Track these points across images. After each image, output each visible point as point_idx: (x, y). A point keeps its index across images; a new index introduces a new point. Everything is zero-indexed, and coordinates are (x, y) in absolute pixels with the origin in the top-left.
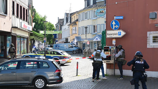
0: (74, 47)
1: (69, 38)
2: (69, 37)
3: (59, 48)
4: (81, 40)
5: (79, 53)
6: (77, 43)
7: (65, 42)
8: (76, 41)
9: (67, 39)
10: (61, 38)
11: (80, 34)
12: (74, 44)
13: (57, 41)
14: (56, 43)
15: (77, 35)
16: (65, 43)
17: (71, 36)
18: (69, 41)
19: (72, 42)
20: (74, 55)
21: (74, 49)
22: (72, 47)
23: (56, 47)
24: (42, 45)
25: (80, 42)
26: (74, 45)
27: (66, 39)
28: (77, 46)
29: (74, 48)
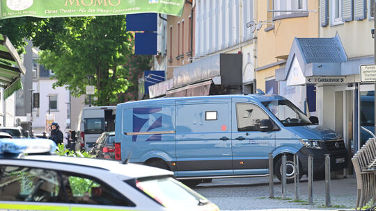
0: (286, 124)
1: (247, 51)
2: (247, 41)
3: (158, 138)
4: (346, 69)
5: (319, 176)
6: (311, 90)
7: (218, 81)
8: (298, 76)
9: (231, 63)
10: (191, 53)
11: (334, 20)
12: (283, 102)
13: (160, 77)
14: (146, 96)
15: (312, 30)
16: (215, 90)
17: (261, 34)
18: (248, 77)
19: (271, 85)
20: (277, 189)
21: (287, 139)
22: (269, 126)
23: (138, 124)
24: (53, 105)
25: (332, 81)
26: (283, 113)
27: (224, 58)
28: (314, 120)
29: (285, 133)
